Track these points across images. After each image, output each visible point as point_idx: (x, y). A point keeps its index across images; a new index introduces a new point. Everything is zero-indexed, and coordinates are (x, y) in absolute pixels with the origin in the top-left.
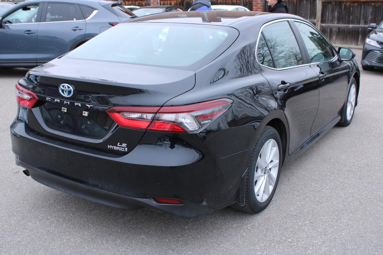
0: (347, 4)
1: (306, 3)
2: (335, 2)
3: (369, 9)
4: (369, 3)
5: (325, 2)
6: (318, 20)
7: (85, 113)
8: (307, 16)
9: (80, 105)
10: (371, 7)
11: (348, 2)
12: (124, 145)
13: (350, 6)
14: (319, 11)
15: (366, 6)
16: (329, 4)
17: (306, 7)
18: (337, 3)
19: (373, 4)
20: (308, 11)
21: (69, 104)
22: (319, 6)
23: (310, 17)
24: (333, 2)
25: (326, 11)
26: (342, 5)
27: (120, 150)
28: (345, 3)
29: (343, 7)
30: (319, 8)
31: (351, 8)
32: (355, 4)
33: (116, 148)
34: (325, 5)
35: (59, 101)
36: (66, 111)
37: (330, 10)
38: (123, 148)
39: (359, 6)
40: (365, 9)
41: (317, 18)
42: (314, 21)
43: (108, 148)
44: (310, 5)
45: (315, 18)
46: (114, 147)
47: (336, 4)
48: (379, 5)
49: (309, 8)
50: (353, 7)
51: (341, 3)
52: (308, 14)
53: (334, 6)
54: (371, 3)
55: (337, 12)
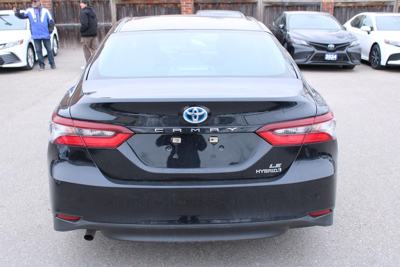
0: (141, 6)
1: (99, 6)
2: (129, 4)
3: (162, 10)
4: (162, 5)
5: (119, 5)
6: (114, 23)
7: (213, 140)
8: (102, 19)
9: (218, 130)
10: (164, 8)
11: (142, 4)
12: (278, 165)
13: (144, 8)
14: (114, 14)
15: (159, 8)
16: (123, 6)
17: (99, 10)
18: (132, 5)
19: (165, 5)
20: (102, 14)
21: (199, 131)
22: (113, 8)
23: (105, 20)
24: (127, 5)
25: (121, 13)
26: (136, 7)
27: (273, 172)
28: (139, 5)
29: (137, 9)
30: (113, 10)
31: (146, 10)
32: (148, 6)
33: (266, 171)
34: (119, 7)
35: (181, 129)
36: (180, 142)
37: (125, 13)
38: (277, 169)
39: (152, 7)
40: (159, 11)
41: (112, 21)
42: (110, 24)
43: (257, 173)
44: (104, 7)
45: (110, 21)
46: (265, 170)
47: (130, 6)
48: (171, 7)
49: (103, 11)
50: (147, 8)
51: (135, 5)
52: (102, 17)
53: (129, 9)
54: (163, 5)
55: (132, 14)
